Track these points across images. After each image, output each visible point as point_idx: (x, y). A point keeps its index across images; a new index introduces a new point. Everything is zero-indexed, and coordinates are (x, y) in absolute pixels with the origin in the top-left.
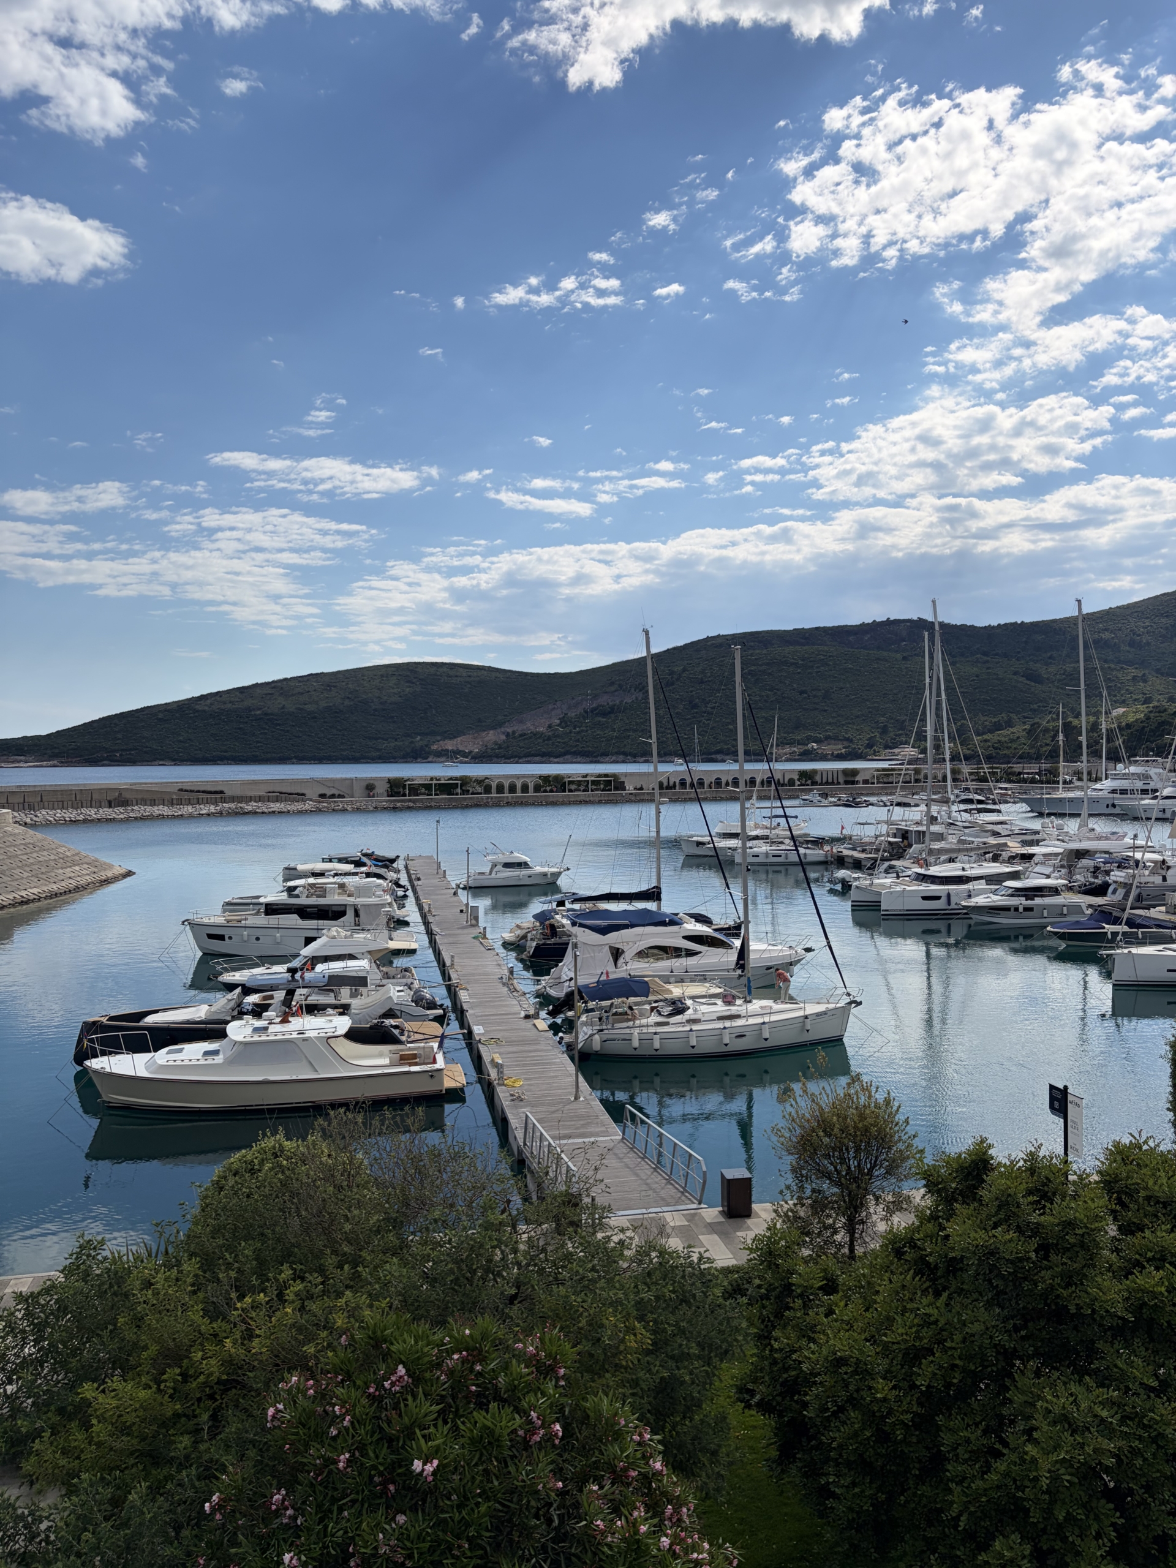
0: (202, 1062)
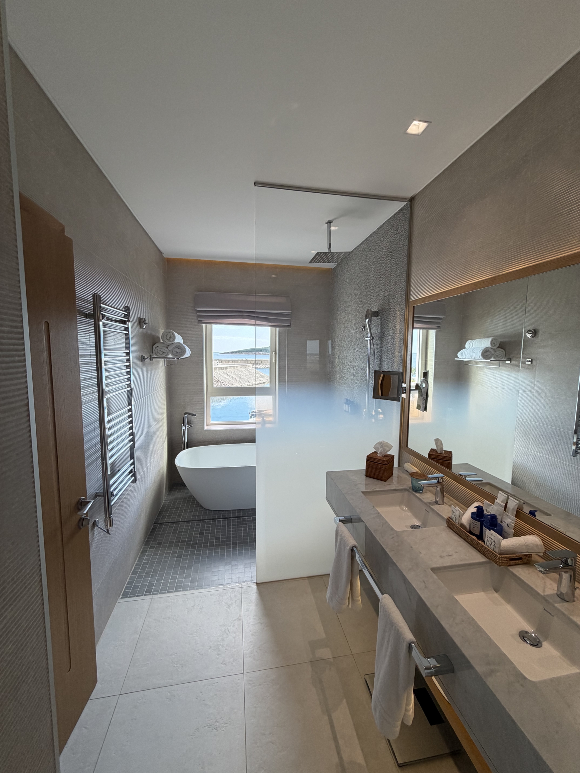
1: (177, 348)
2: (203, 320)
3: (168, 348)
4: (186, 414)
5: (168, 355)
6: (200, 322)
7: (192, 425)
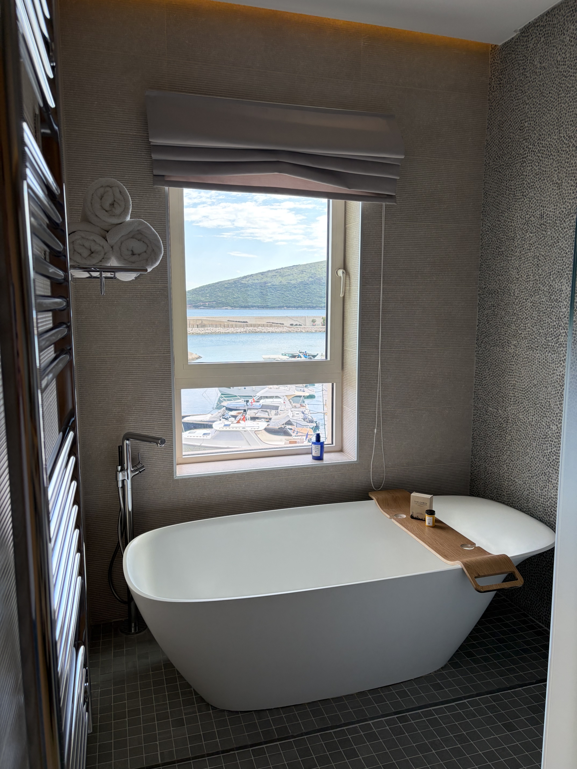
0: (202, 438)
1: (132, 238)
2: (169, 176)
3: (105, 238)
4: (128, 440)
5: (105, 258)
6: (161, 180)
7: (143, 467)
